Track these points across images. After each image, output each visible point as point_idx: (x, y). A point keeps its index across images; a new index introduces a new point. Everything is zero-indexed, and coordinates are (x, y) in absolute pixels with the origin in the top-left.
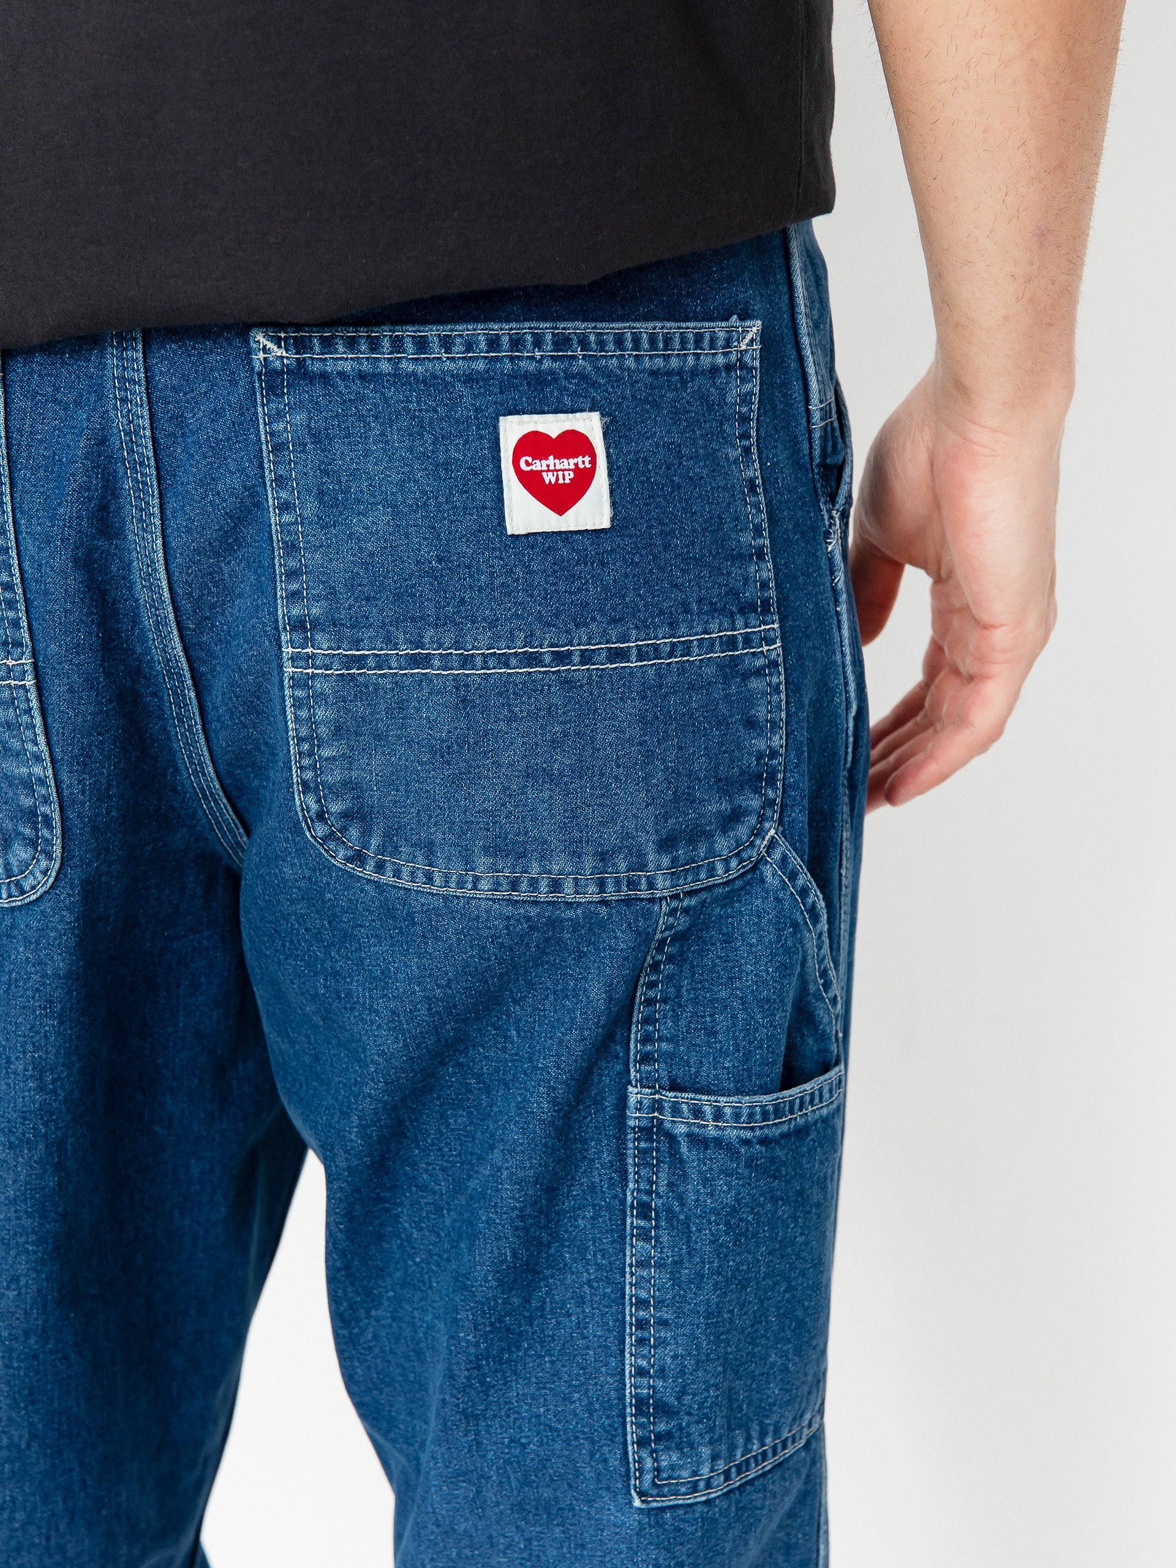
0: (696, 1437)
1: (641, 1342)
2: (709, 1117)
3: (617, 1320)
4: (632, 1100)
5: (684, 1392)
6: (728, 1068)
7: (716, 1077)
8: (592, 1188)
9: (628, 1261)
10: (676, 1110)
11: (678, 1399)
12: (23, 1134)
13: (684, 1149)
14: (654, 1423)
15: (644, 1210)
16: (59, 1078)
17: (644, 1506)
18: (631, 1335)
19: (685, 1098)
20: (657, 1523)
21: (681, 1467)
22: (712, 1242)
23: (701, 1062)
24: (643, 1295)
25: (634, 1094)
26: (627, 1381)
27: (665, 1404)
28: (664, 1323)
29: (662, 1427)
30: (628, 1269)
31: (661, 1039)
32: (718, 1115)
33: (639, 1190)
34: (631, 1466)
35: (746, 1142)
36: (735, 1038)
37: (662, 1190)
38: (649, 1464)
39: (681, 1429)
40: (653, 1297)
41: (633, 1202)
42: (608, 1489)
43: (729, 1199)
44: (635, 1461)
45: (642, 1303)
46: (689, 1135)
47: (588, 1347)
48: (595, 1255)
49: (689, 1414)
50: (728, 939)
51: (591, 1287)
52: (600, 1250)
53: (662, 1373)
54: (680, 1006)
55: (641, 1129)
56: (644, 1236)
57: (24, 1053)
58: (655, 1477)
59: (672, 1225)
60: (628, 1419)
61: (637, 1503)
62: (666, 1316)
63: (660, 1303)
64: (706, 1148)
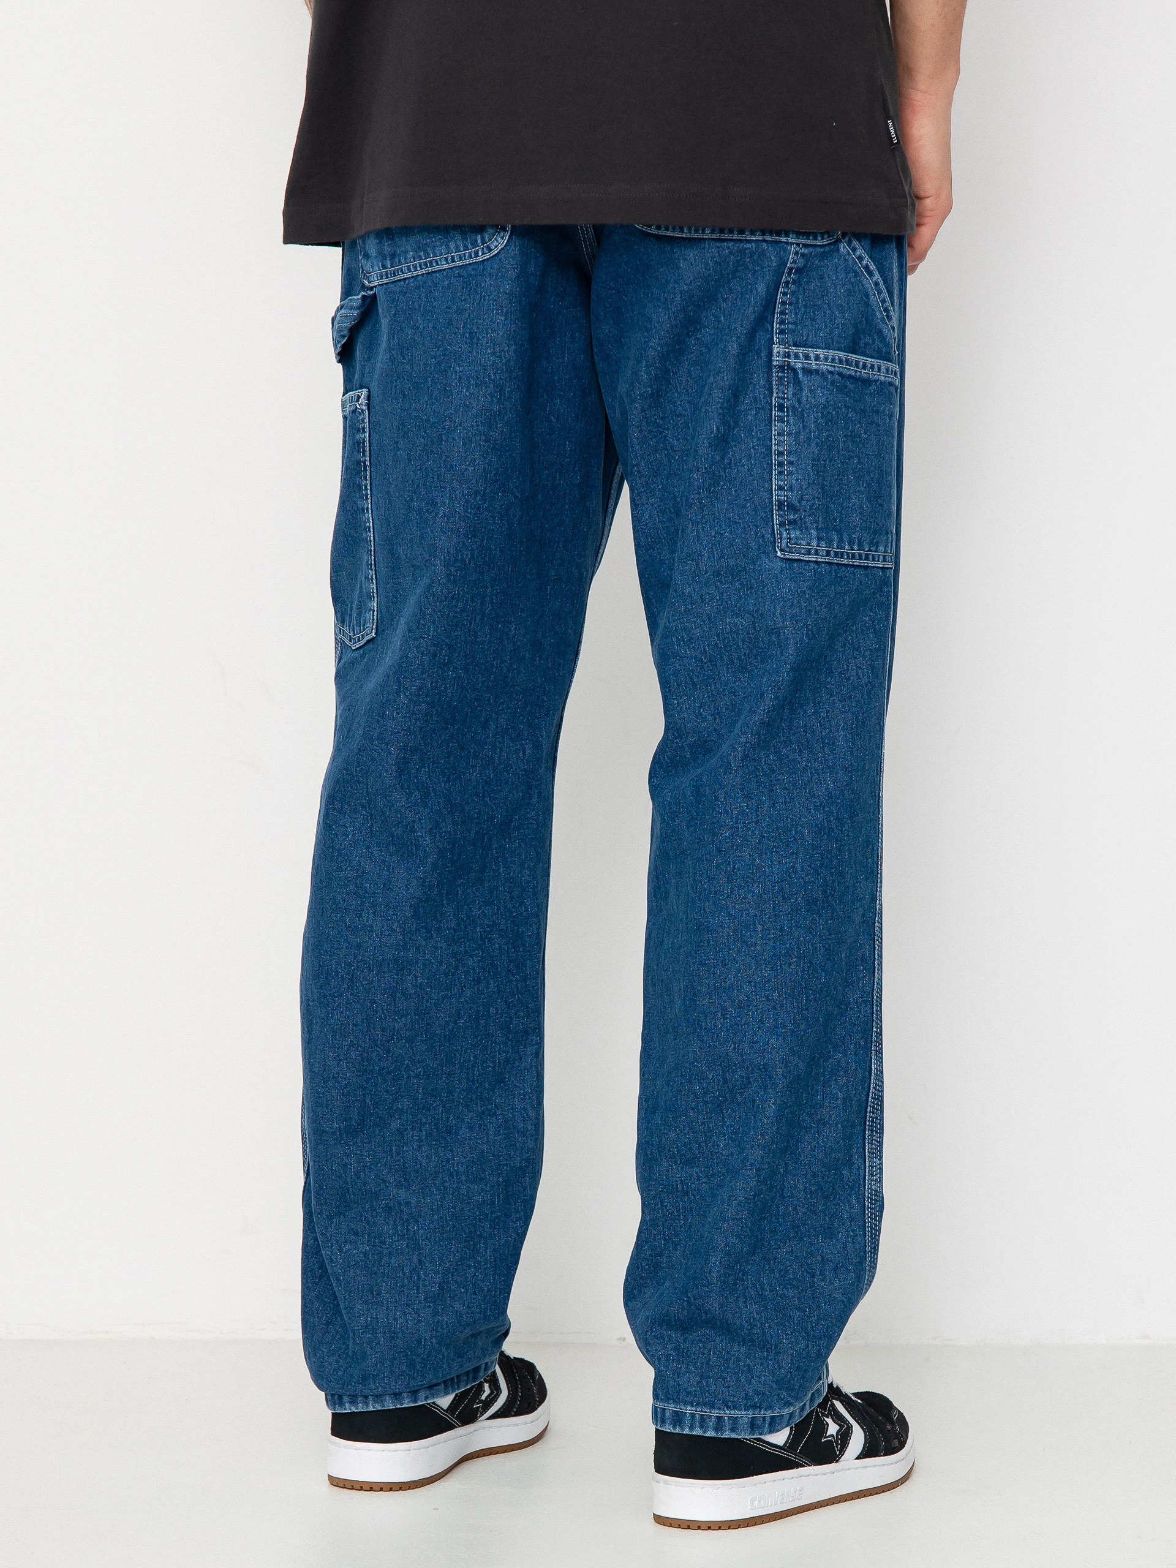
0: (808, 524)
1: (780, 473)
2: (813, 359)
3: (768, 464)
4: (775, 351)
5: (802, 499)
6: (822, 337)
7: (816, 341)
8: (755, 398)
9: (773, 433)
10: (796, 356)
11: (799, 502)
12: (483, 378)
13: (800, 376)
14: (787, 515)
15: (781, 408)
16: (503, 350)
17: (782, 556)
18: (775, 470)
19: (801, 351)
20: (790, 567)
21: (802, 539)
22: (815, 422)
23: (808, 334)
24: (781, 449)
25: (776, 348)
26: (774, 493)
27: (793, 505)
28: (791, 463)
29: (792, 517)
30: (773, 437)
31: (788, 323)
32: (817, 358)
33: (778, 397)
34: (776, 536)
35: (831, 373)
36: (825, 322)
37: (790, 397)
38: (785, 534)
39: (801, 519)
40: (786, 450)
41: (775, 404)
42: (764, 552)
43: (823, 400)
44: (778, 534)
45: (780, 454)
46: (803, 369)
47: (754, 480)
48: (757, 432)
49: (805, 511)
50: (821, 277)
51: (754, 449)
52: (759, 430)
53: (791, 488)
54: (798, 308)
55: (779, 367)
56: (781, 420)
57: (487, 334)
58: (788, 542)
59: (795, 415)
60: (774, 512)
61: (779, 554)
62: (792, 459)
63: (790, 453)
64: (811, 375)
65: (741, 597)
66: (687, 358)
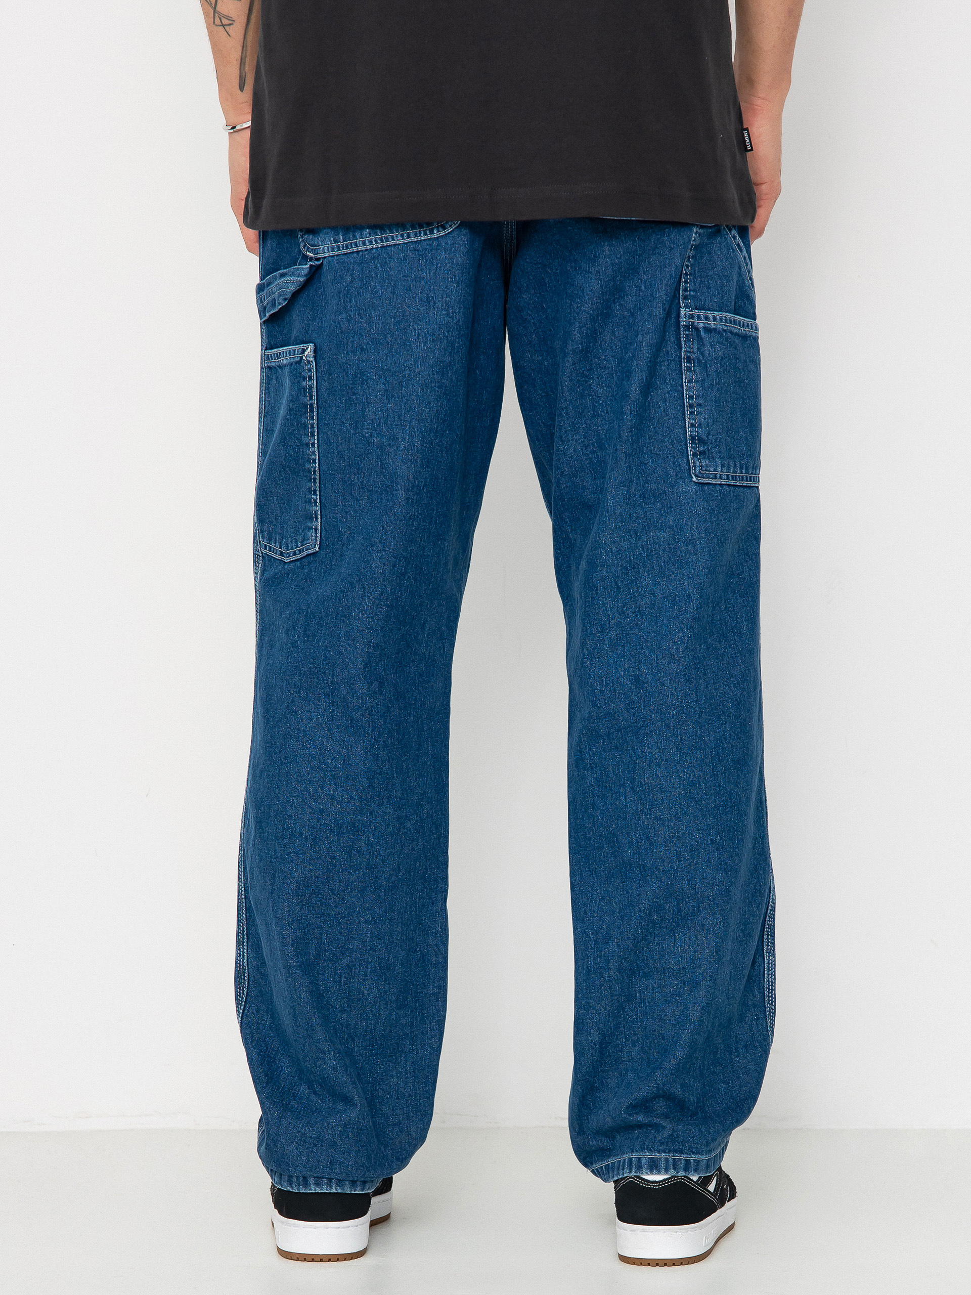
0: (714, 454)
1: (691, 413)
2: (712, 320)
3: (681, 406)
4: (682, 313)
5: (709, 434)
6: (716, 301)
7: (712, 305)
8: (667, 352)
9: (684, 381)
10: (699, 318)
11: (707, 437)
12: (439, 335)
13: (702, 333)
14: (698, 447)
15: (689, 359)
16: (455, 312)
17: (697, 481)
18: (687, 411)
19: (702, 313)
20: (702, 490)
21: (710, 466)
22: (716, 371)
23: (706, 300)
24: (691, 394)
25: (683, 311)
26: (687, 429)
27: (702, 439)
28: (699, 405)
29: (702, 449)
30: (684, 384)
31: (690, 290)
32: (715, 319)
33: (686, 351)
34: (691, 464)
35: (725, 331)
36: (717, 289)
37: (695, 351)
38: (698, 463)
39: (709, 450)
40: (695, 394)
41: (684, 357)
42: (681, 478)
43: (721, 353)
44: (692, 463)
45: (691, 397)
46: (704, 328)
47: (669, 419)
48: (670, 380)
49: (711, 443)
50: (710, 253)
51: (669, 393)
52: (672, 378)
53: (700, 426)
54: (696, 278)
55: (686, 326)
56: (689, 370)
57: (442, 298)
58: (700, 469)
59: (700, 365)
60: (689, 445)
61: (694, 479)
62: (700, 402)
63: (698, 396)
64: (711, 333)
65: (662, 515)
66: (612, 321)
